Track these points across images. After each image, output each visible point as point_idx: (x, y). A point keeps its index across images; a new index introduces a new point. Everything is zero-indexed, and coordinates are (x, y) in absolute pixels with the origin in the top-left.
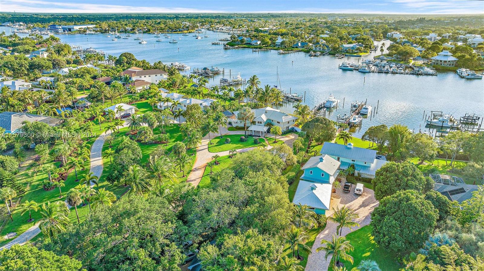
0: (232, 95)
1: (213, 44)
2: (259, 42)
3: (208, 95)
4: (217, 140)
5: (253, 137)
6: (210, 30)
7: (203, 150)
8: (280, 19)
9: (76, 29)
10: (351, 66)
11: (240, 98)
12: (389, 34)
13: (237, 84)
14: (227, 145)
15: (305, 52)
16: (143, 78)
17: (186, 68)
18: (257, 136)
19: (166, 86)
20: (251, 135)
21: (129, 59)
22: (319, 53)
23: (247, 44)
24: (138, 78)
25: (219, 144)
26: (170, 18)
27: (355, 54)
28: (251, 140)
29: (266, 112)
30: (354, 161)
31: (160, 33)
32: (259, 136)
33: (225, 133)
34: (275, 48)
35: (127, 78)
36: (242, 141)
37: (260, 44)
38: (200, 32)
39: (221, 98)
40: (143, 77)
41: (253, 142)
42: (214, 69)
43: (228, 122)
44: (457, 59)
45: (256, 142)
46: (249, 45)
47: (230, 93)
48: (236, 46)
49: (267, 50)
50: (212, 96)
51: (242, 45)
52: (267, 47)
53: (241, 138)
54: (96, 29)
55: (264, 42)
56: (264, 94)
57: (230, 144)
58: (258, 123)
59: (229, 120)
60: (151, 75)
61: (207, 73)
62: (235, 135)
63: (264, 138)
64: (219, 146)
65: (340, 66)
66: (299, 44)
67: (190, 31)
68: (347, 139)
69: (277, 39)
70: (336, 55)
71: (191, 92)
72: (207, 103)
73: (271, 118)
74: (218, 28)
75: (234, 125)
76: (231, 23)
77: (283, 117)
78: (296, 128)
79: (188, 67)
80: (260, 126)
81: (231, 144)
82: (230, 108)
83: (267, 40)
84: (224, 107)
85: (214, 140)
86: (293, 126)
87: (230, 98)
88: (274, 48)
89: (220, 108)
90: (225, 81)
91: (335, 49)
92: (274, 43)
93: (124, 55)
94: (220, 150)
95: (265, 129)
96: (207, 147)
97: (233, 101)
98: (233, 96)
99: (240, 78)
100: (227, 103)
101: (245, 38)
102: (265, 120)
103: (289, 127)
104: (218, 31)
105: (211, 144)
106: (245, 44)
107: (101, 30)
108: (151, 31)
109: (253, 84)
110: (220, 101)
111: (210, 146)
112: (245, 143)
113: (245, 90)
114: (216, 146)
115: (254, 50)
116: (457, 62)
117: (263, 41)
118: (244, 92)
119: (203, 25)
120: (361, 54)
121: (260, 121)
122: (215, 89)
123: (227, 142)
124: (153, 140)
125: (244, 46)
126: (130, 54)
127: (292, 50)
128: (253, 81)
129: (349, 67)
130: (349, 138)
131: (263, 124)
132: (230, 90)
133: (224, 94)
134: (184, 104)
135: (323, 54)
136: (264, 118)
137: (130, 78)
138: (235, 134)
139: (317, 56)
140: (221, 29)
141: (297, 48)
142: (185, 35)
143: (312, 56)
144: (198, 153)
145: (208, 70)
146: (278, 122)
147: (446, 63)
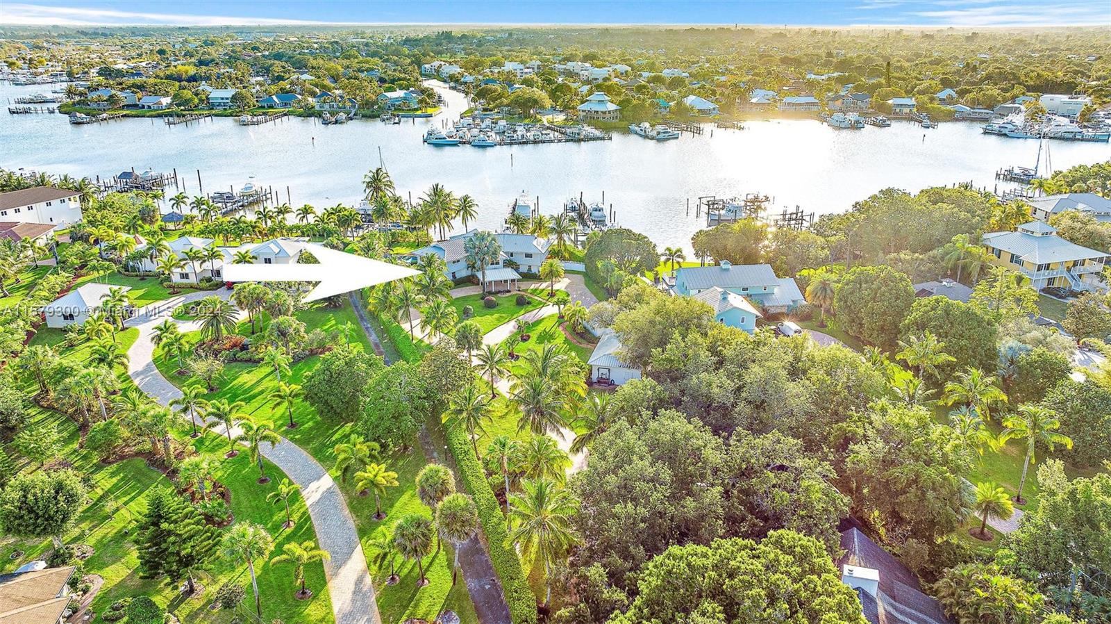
2: (165, 101)
15: (300, 116)
22: (343, 116)
27: (420, 112)
30: (747, 289)
34: (218, 112)
37: (170, 104)
44: (619, 108)
51: (119, 109)
52: (192, 111)
55: (179, 100)
58: (492, 264)
60: (33, 205)
63: (522, 293)
65: (425, 138)
66: (276, 99)
70: (382, 116)
73: (509, 250)
83: (188, 93)
91: (368, 104)
92: (204, 101)
95: (515, 273)
116: (621, 112)
124: (305, 349)
127: (265, 114)
129: (448, 139)
135: (350, 117)
139: (341, 123)
143: (331, 123)
145: (138, 177)
146: (528, 256)
147: (608, 116)
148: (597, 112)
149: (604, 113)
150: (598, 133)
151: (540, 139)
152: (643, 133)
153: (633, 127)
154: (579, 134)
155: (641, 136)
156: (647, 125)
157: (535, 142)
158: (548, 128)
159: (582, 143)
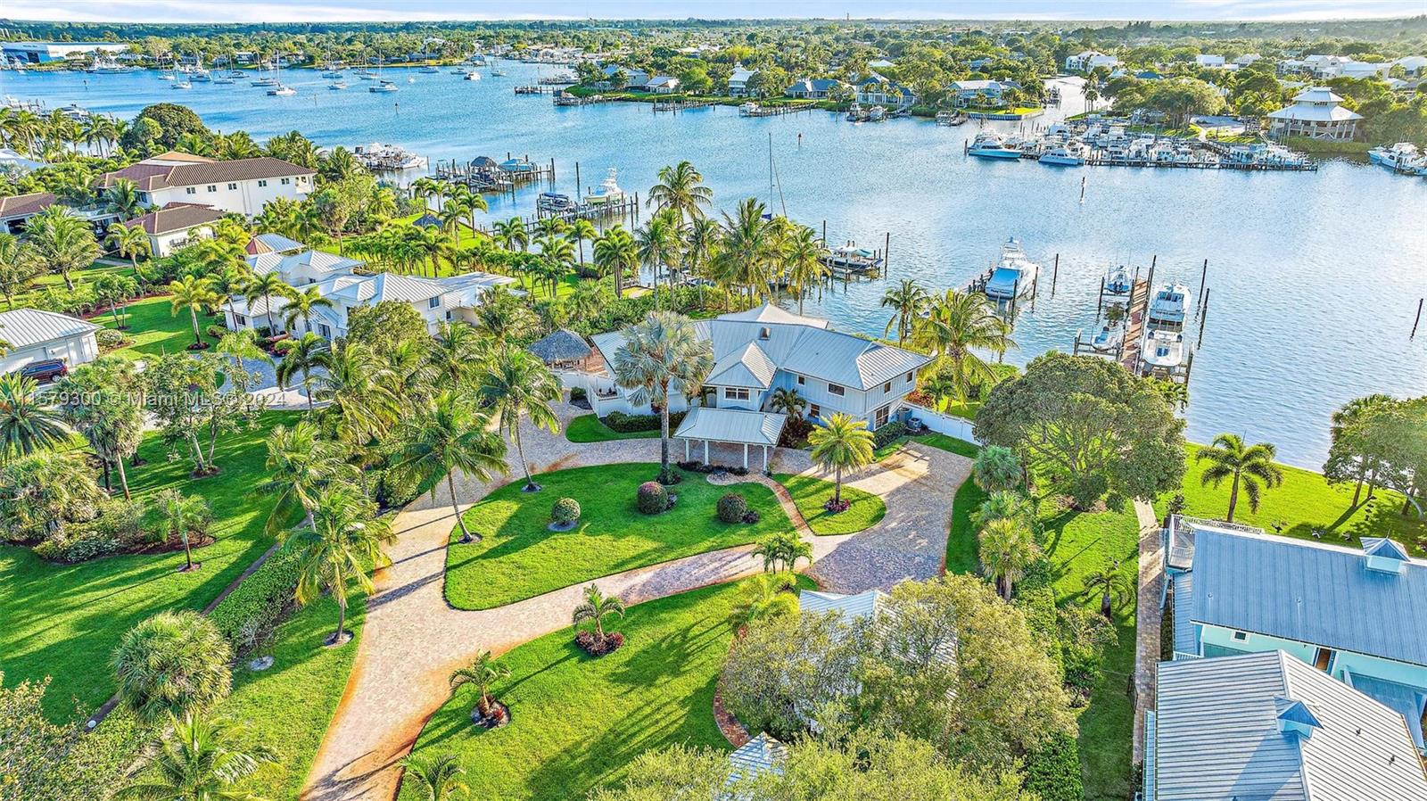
0: (585, 253)
1: (520, 92)
2: (672, 83)
3: (479, 258)
4: (506, 509)
5: (709, 479)
6: (511, 59)
7: (409, 589)
8: (727, 30)
9: (55, 55)
10: (1009, 147)
11: (622, 265)
12: (1074, 58)
13: (606, 212)
14: (561, 541)
15: (829, 109)
16: (202, 195)
17: (412, 164)
18: (731, 470)
19: (293, 225)
20: (691, 467)
21: (174, 126)
22: (878, 112)
23: (633, 89)
24: (179, 194)
25: (518, 535)
26: (389, 30)
27: (1002, 113)
28: (700, 498)
29: (764, 335)
31: (349, 68)
32: (742, 472)
33: (553, 459)
34: (730, 99)
35: (125, 194)
36: (645, 507)
37: (677, 87)
38: (478, 62)
39: (535, 268)
40: (201, 189)
41: (712, 510)
42: (514, 161)
43: (567, 387)
44: (1358, 117)
45: (729, 516)
46: (640, 93)
47: (576, 246)
48: (596, 97)
49: (701, 108)
50: (491, 260)
51: (621, 91)
52: (701, 96)
53: (643, 495)
54: (128, 57)
55: (688, 82)
56: (734, 242)
57: (581, 536)
58: (728, 395)
59: (570, 379)
60: (238, 183)
61: (487, 176)
62: (608, 467)
63: (771, 484)
64: (515, 556)
65: (969, 145)
66: (809, 86)
67: (447, 60)
68: (1256, 478)
69: (732, 74)
70: (939, 115)
71: (397, 247)
72: (466, 295)
73: (797, 367)
74: (538, 50)
75: (601, 407)
76: (579, 39)
77: (860, 359)
78: (920, 412)
79: (421, 161)
80: (741, 414)
81: (589, 532)
82: (576, 318)
83: (701, 73)
84: (547, 315)
85: (487, 510)
86: (908, 405)
87: (576, 268)
88: (725, 99)
89: (521, 320)
90: (558, 203)
91: (930, 97)
92: (724, 86)
93: (156, 112)
94: (522, 583)
95: (770, 428)
96: (436, 564)
97: (591, 282)
98: (589, 260)
99: (618, 190)
100: (565, 291)
101: (627, 72)
102: (766, 379)
103: (886, 410)
104: (538, 60)
105: (467, 540)
106: (626, 90)
107: (147, 60)
108: (318, 61)
109: (676, 202)
110: (528, 282)
111: (463, 552)
112: (664, 523)
113: (646, 230)
114: (493, 553)
115: (659, 105)
116: (1360, 124)
117: (684, 77)
118: (637, 237)
119: (488, 46)
120: (1018, 112)
121: (736, 382)
122: (510, 231)
123: (561, 522)
124: (113, 533)
125: (623, 96)
126: (179, 110)
127: (785, 104)
128: (676, 188)
129: (1004, 149)
130: (1265, 476)
131: (755, 400)
132: (577, 235)
133: (547, 249)
134: (345, 304)
135: (892, 114)
136: (759, 366)
137: (142, 197)
138: (607, 462)
139: (875, 121)
140: (546, 54)
141: (800, 96)
142: (426, 70)
143: (858, 120)
144: (373, 621)
145: (494, 165)
146: (837, 389)
147: (1326, 131)
148: (1307, 123)
149: (1321, 124)
150: (1292, 158)
151: (1170, 159)
152: (1393, 163)
153: (1379, 152)
154: (1249, 156)
155: (1387, 167)
156: (1408, 148)
157: (1159, 165)
158: (1204, 146)
159: (1254, 172)
